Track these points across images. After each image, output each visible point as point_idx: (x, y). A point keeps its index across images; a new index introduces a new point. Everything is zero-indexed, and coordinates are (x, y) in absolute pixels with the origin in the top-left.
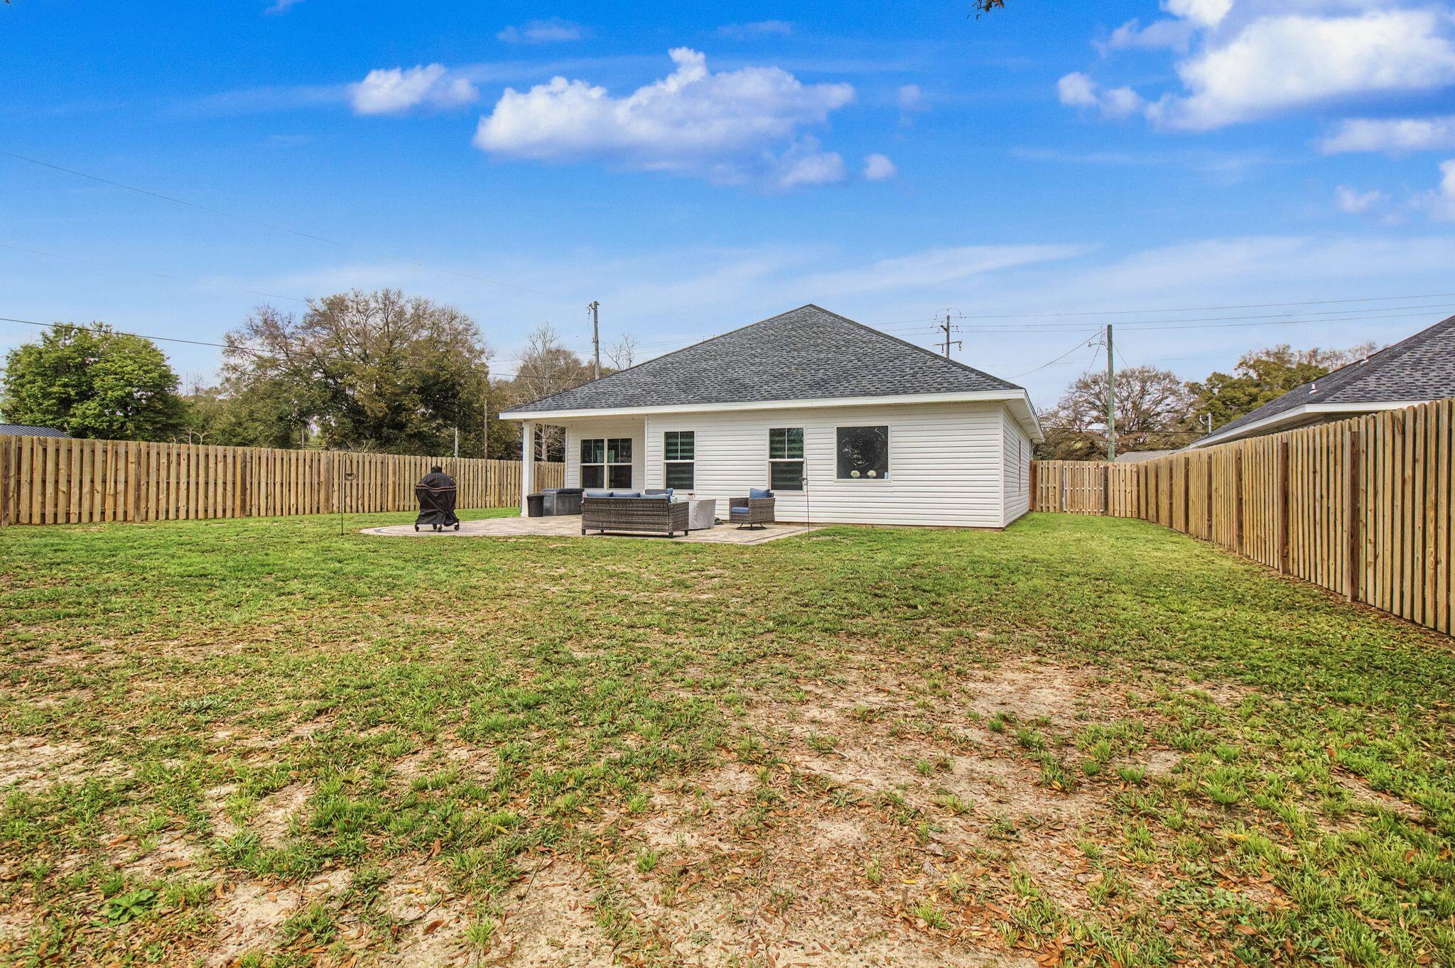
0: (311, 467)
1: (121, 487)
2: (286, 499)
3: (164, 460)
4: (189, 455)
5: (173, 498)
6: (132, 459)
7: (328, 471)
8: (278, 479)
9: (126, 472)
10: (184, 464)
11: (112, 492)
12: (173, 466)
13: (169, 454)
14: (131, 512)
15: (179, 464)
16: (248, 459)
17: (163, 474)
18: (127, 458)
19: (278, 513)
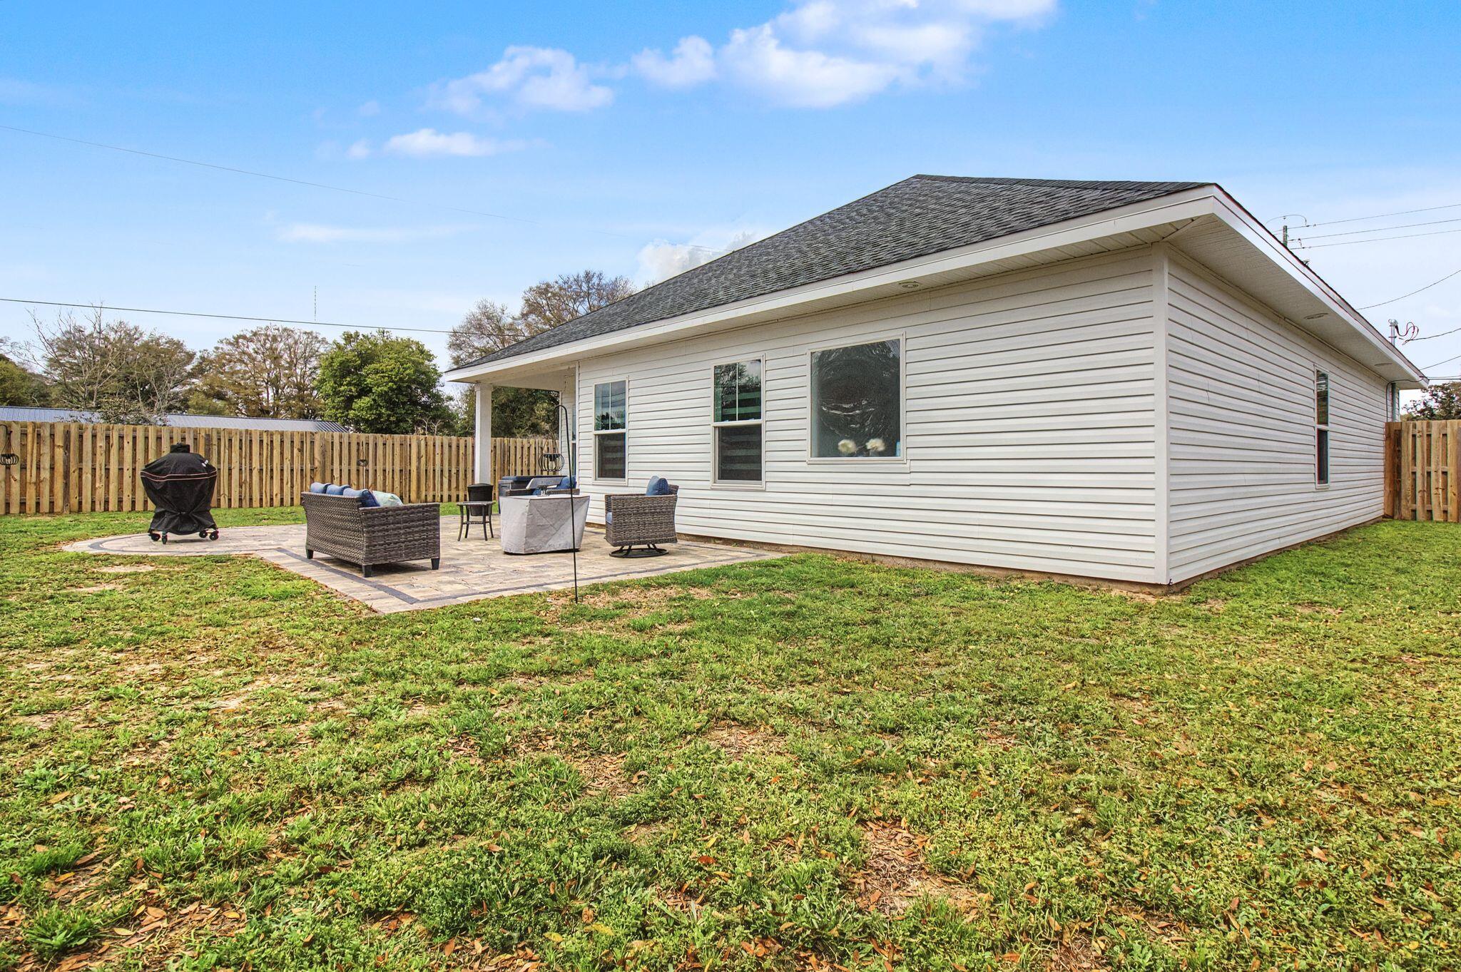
0: (301, 450)
1: (45, 474)
2: (266, 488)
3: (101, 443)
4: (134, 438)
5: (113, 487)
6: (59, 441)
7: (323, 454)
8: (256, 465)
9: (53, 458)
10: (128, 448)
11: (34, 480)
12: (114, 451)
13: (108, 437)
14: (59, 502)
15: (121, 448)
16: (215, 441)
17: (101, 459)
18: (53, 440)
19: (256, 503)
